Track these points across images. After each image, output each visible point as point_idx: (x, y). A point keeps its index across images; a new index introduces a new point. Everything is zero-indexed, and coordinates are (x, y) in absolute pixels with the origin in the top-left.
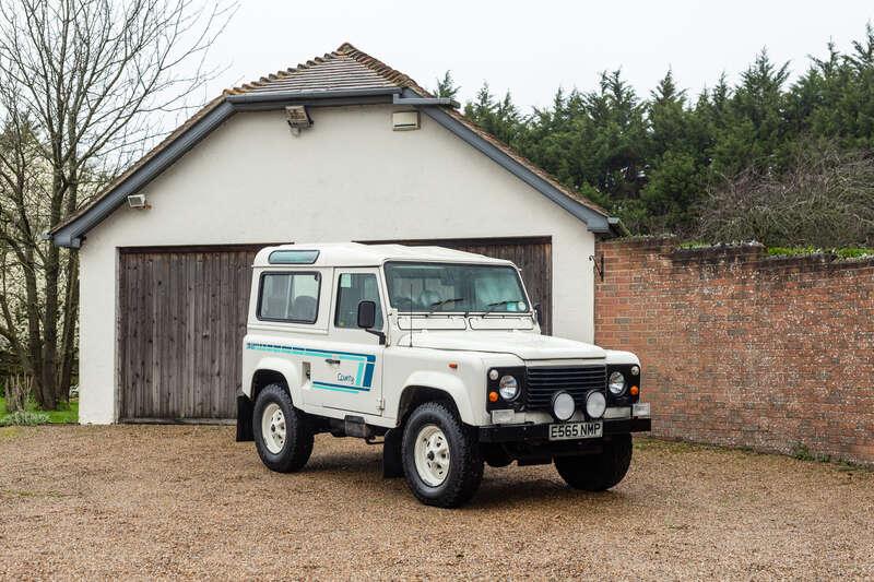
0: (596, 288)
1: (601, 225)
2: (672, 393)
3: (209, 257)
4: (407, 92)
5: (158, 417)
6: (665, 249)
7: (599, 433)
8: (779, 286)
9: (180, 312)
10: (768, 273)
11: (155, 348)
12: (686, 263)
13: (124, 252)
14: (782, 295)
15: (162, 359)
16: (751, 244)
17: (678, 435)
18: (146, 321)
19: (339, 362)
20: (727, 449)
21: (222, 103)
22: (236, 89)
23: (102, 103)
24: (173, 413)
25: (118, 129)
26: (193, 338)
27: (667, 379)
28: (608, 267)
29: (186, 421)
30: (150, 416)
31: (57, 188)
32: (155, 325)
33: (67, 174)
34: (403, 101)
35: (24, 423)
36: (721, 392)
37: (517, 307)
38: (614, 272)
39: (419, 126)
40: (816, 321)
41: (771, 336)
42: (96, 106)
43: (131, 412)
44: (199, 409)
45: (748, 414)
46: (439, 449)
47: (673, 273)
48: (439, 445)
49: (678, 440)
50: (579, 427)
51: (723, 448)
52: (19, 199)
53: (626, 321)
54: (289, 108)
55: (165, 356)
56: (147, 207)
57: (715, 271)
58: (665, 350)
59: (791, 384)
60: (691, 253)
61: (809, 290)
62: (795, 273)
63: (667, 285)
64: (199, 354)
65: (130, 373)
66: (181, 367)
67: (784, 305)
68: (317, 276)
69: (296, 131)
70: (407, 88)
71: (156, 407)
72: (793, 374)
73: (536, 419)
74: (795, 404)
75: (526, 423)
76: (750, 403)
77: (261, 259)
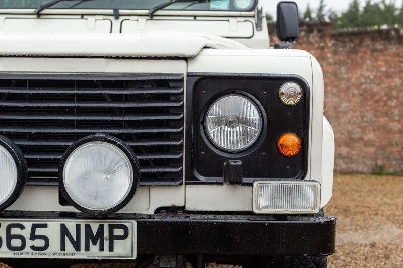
8: (354, 51)
10: (344, 42)
14: (357, 57)
40: (388, 76)
59: (366, 122)
62: (368, 42)
67: (357, 65)
72: (369, 115)
74: (370, 136)
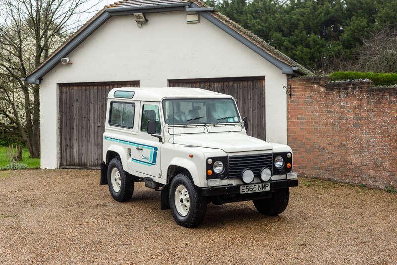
0: (288, 102)
1: (289, 70)
2: (326, 156)
3: (100, 88)
4: (193, 5)
5: (77, 165)
6: (322, 82)
7: (268, 189)
8: (379, 102)
9: (87, 114)
10: (373, 96)
11: (76, 132)
12: (332, 90)
13: (61, 86)
14: (380, 107)
15: (79, 137)
16: (364, 80)
17: (329, 177)
18: (71, 119)
19: (142, 149)
20: (353, 186)
21: (105, 12)
22: (111, 5)
23: (58, 10)
24: (84, 164)
25: (64, 23)
26: (93, 127)
27: (323, 149)
28: (294, 91)
29: (90, 168)
30: (73, 165)
31: (38, 52)
32: (75, 121)
33: (42, 44)
34: (190, 9)
35: (15, 168)
36: (350, 156)
37: (233, 120)
38: (297, 94)
39: (199, 22)
41: (375, 129)
42: (55, 12)
43: (65, 163)
44: (96, 161)
45: (363, 168)
46: (185, 197)
47: (326, 94)
48: (185, 195)
49: (329, 180)
50: (257, 186)
51: (351, 185)
52: (20, 57)
53: (303, 119)
54: (135, 14)
55: (80, 135)
56: (70, 64)
57: (347, 94)
58: (322, 134)
60: (335, 85)
61: (393, 105)
62: (387, 96)
63: (323, 101)
64: (96, 135)
65: (64, 144)
66: (88, 141)
67: (381, 112)
68: (134, 105)
69: (140, 25)
70: (192, 3)
71: (76, 160)
72: (386, 148)
73: (234, 183)
74: (387, 164)
75: (228, 185)
76: (364, 162)
77: (111, 95)
